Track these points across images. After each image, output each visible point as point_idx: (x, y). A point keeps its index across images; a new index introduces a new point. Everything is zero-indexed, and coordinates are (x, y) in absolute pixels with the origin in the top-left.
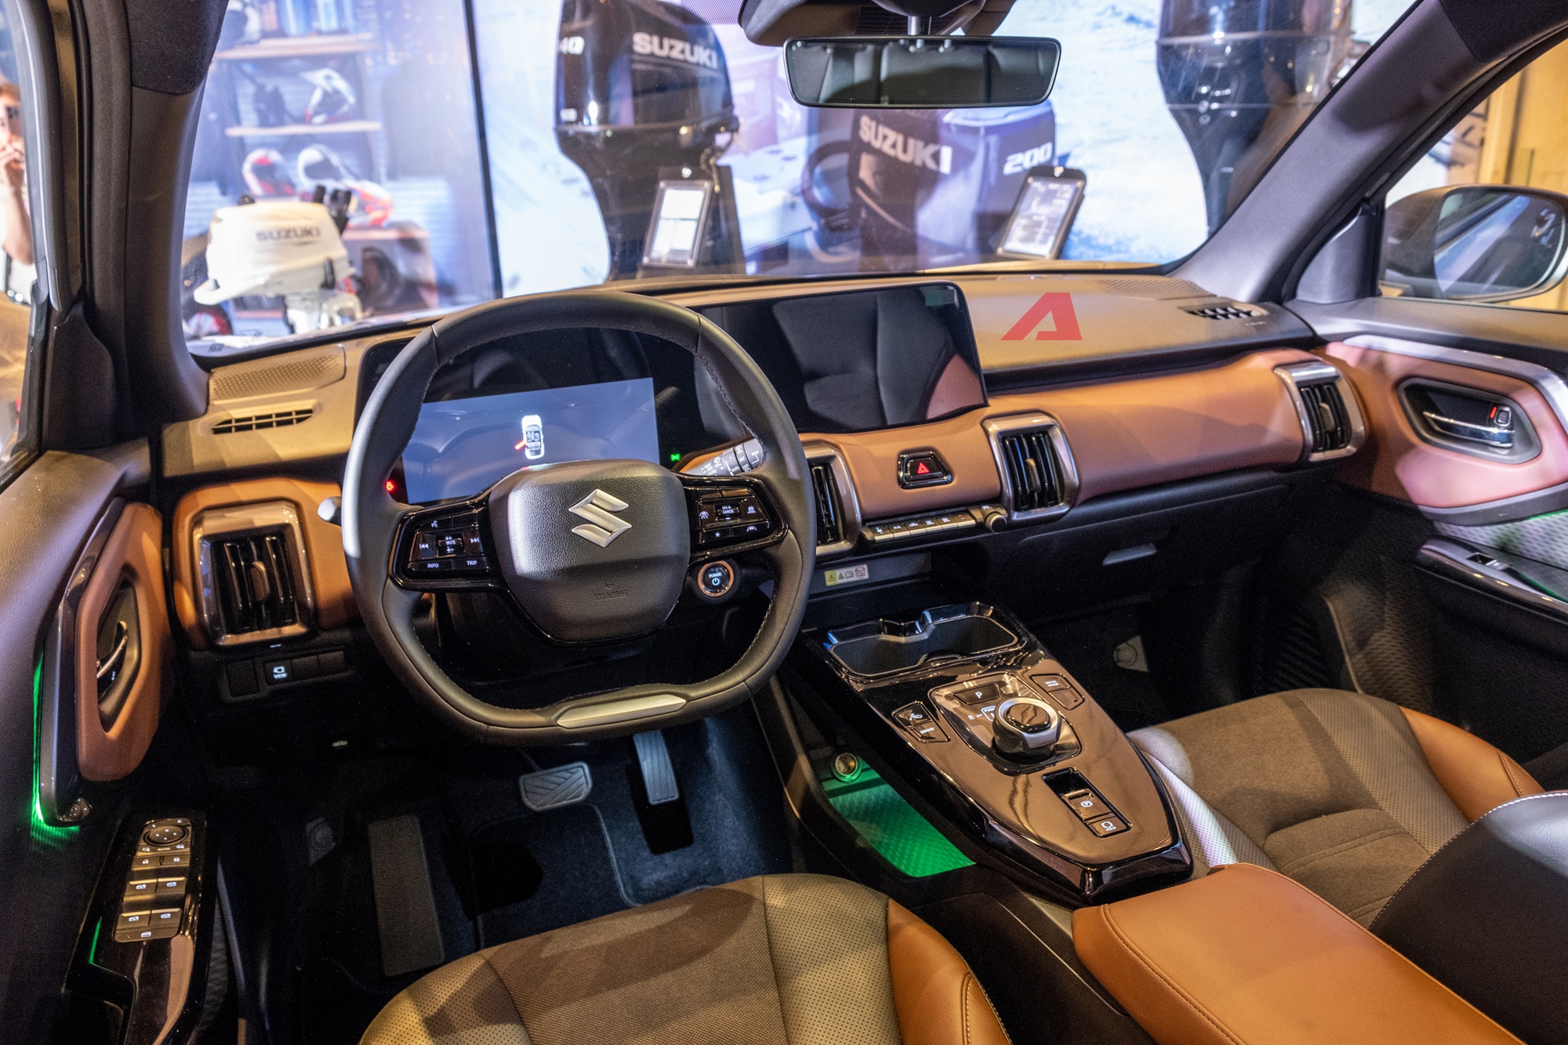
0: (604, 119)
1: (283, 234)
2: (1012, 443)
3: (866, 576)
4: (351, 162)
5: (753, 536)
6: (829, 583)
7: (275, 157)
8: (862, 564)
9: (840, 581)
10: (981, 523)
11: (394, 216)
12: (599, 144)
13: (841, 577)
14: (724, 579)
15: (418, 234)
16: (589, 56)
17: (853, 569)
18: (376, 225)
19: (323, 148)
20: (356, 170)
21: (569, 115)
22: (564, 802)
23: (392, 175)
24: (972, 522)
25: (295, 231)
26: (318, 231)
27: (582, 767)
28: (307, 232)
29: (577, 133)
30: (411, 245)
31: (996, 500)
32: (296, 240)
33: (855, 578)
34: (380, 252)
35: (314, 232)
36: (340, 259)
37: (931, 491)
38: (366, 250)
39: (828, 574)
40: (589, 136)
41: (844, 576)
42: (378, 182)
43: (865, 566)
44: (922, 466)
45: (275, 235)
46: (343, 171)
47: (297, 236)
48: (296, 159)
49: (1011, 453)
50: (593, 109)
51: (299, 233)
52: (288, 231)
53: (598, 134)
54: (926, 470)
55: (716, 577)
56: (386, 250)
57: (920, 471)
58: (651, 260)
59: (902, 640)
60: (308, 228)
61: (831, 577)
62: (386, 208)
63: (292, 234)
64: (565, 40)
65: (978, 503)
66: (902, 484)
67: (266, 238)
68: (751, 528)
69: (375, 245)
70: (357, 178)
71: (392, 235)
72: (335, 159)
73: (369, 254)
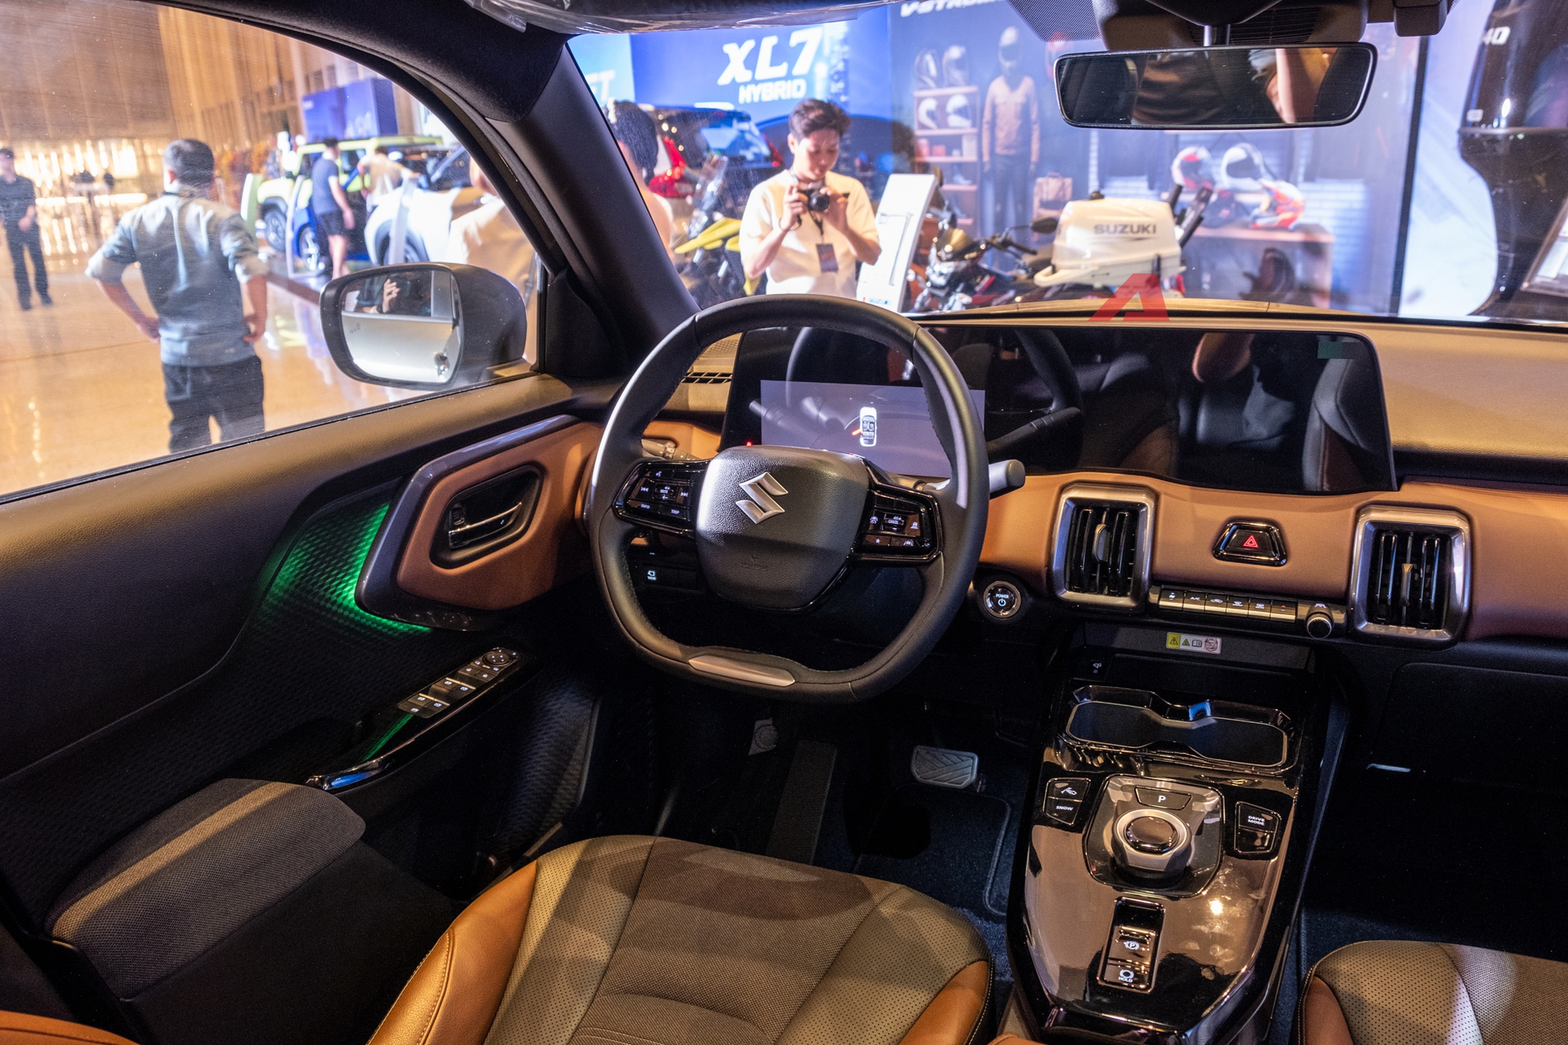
0: (1515, 121)
1: (1119, 229)
2: (1388, 539)
3: (1218, 651)
4: (1272, 161)
5: (907, 551)
6: (1169, 646)
7: (1203, 154)
8: (1217, 636)
9: (1182, 647)
10: (1302, 621)
11: (1302, 219)
12: (1501, 150)
13: (1186, 643)
14: (1010, 603)
15: (1323, 238)
16: (1514, 47)
17: (1203, 639)
18: (1283, 226)
19: (1248, 146)
20: (1275, 170)
21: (1476, 115)
22: (946, 783)
23: (1310, 177)
24: (1293, 617)
25: (1132, 227)
26: (1155, 227)
27: (973, 758)
28: (1143, 228)
29: (1484, 136)
30: (1314, 249)
31: (1339, 599)
32: (1131, 235)
33: (1202, 649)
34: (1281, 253)
35: (1151, 229)
36: (1172, 257)
37: (1250, 569)
38: (1268, 251)
39: (1170, 636)
40: (1493, 140)
41: (1191, 643)
42: (1295, 184)
43: (1219, 640)
44: (1252, 539)
45: (1112, 229)
46: (1263, 170)
47: (1132, 231)
48: (1221, 157)
49: (1382, 551)
50: (1507, 107)
51: (1135, 229)
52: (1125, 226)
53: (1507, 136)
54: (1255, 544)
55: (1003, 598)
56: (1287, 252)
57: (1247, 544)
58: (1531, 286)
59: (1167, 722)
60: (1146, 225)
61: (1174, 640)
62: (1297, 209)
63: (1128, 229)
64: (1491, 31)
65: (1310, 596)
66: (1216, 552)
67: (1103, 232)
68: (908, 543)
69: (1279, 247)
70: (1275, 178)
71: (1297, 237)
72: (1258, 158)
73: (1270, 255)
